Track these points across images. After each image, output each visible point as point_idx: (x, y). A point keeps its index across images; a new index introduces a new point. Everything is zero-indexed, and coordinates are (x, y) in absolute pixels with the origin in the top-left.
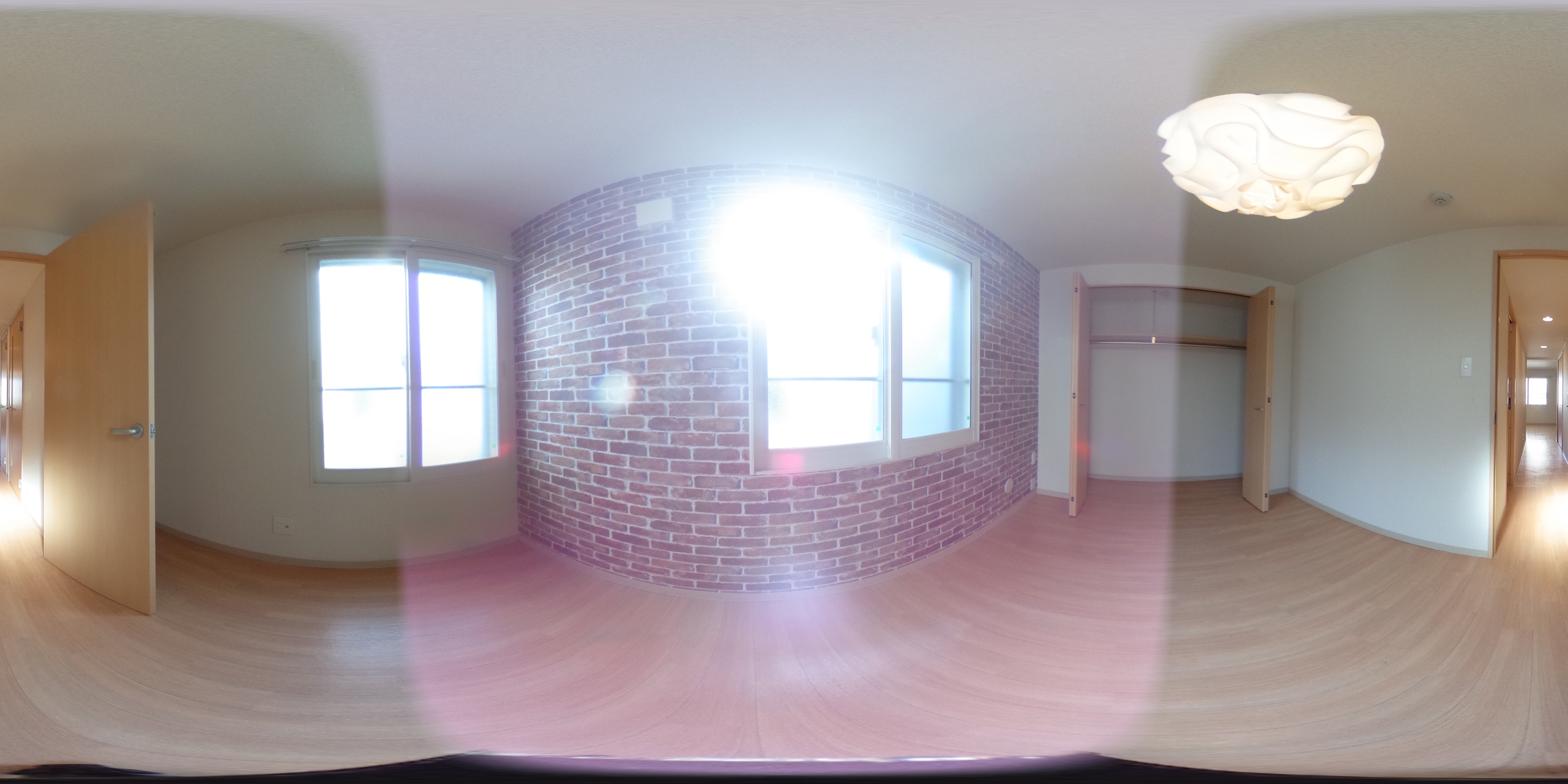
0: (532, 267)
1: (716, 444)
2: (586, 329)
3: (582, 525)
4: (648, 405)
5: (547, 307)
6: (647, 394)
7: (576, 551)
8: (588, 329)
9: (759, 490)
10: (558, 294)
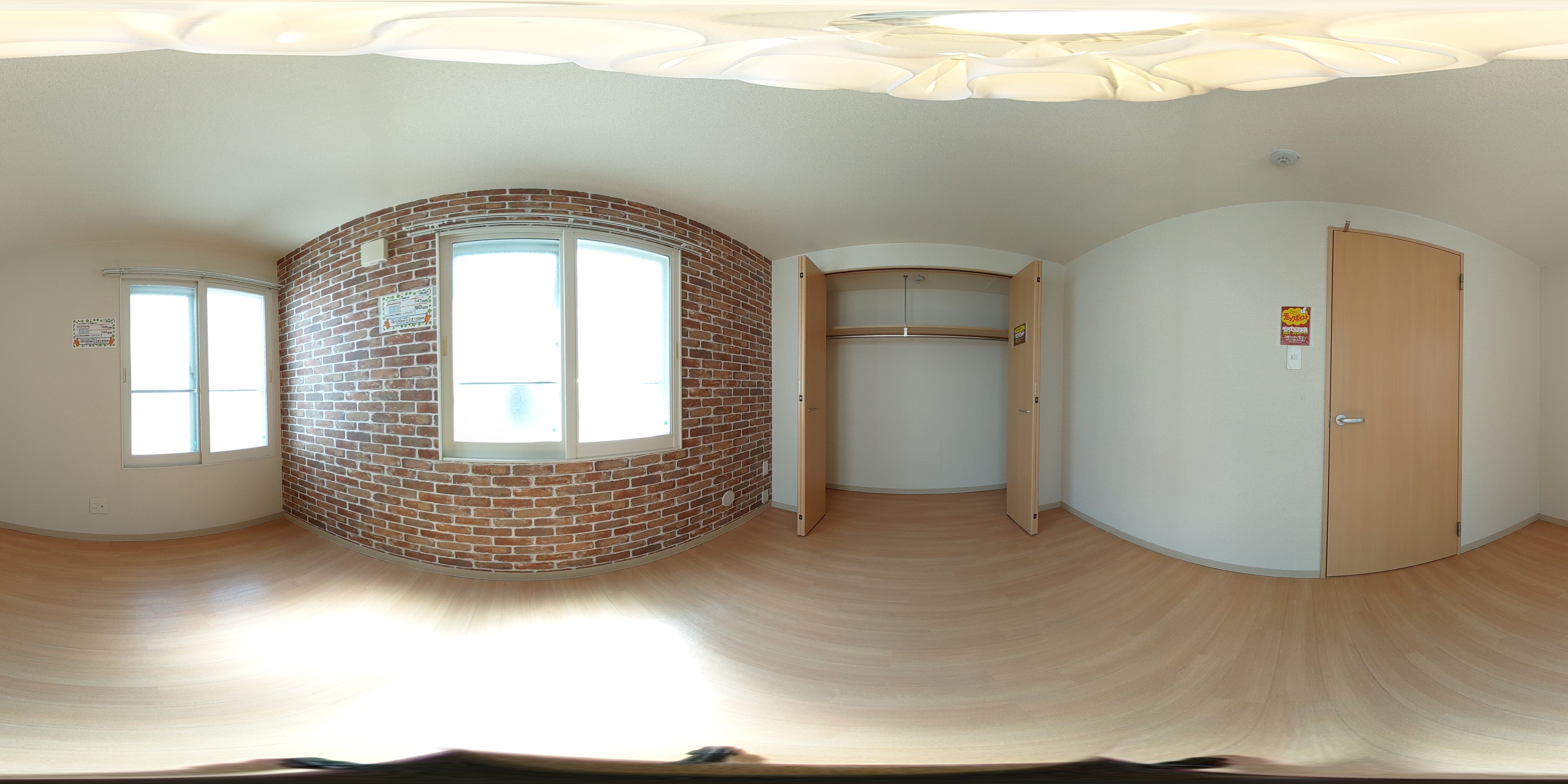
0: (293, 293)
1: (416, 434)
2: (330, 346)
3: (328, 499)
4: (371, 403)
5: (303, 328)
6: (370, 396)
7: (324, 522)
8: (332, 346)
9: (447, 473)
10: (311, 318)
